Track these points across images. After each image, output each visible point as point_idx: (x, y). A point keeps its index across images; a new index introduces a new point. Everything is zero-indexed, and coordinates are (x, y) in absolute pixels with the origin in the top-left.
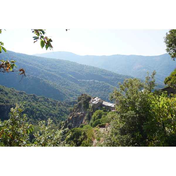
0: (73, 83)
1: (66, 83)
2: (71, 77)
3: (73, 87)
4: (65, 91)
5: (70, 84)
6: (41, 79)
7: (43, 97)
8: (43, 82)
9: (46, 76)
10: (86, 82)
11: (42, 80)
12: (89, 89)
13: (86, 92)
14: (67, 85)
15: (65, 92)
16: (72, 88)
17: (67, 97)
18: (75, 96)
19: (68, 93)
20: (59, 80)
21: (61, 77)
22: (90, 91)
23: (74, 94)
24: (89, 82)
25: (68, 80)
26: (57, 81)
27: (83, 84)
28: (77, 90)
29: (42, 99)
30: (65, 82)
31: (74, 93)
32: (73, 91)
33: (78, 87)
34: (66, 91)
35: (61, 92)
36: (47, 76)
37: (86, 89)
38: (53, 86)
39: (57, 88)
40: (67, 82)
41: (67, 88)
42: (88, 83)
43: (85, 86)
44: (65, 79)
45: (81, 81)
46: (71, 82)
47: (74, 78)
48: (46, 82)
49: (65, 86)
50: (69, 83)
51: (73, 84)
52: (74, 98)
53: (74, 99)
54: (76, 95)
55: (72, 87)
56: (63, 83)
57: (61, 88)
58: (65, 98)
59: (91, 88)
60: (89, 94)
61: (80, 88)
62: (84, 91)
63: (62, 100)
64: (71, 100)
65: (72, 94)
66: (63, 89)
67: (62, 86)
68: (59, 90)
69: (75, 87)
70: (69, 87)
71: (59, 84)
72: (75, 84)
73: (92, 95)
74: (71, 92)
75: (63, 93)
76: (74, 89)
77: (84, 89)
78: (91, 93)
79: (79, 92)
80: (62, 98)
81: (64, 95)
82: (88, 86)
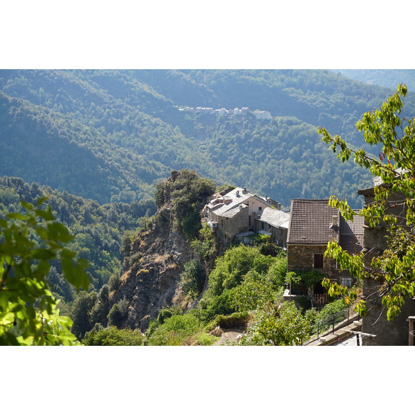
0: (154, 120)
1: (123, 122)
2: (149, 96)
3: (157, 140)
4: (118, 157)
5: (143, 125)
6: (10, 99)
7: (14, 181)
8: (21, 114)
9: (36, 88)
10: (214, 116)
11: (15, 103)
12: (225, 147)
13: (215, 160)
14: (130, 128)
15: (119, 161)
16: (152, 143)
17: (127, 182)
19: (133, 166)
20: (94, 108)
21: (101, 91)
22: (232, 157)
23: (158, 169)
24: (226, 117)
25: (135, 105)
26: (82, 112)
27: (200, 126)
28: (171, 153)
29: (13, 189)
30: (121, 116)
31: (158, 164)
32: (157, 157)
33: (175, 137)
34: (123, 156)
35: (101, 161)
36: (41, 90)
37: (212, 150)
38: (63, 133)
39: (83, 141)
40: (127, 118)
41: (127, 142)
42: (222, 121)
43: (210, 137)
44: (119, 102)
45: (190, 113)
46: (147, 116)
47: (161, 96)
48: (35, 114)
49: (121, 134)
50: (140, 121)
51: (156, 125)
55: (151, 138)
56: (109, 120)
57: (100, 141)
58: (116, 186)
59: (236, 144)
60: (226, 170)
61: (187, 145)
62: (203, 159)
63: (107, 198)
64: (143, 195)
65: (149, 169)
66: (108, 146)
67: (108, 133)
68: (92, 151)
69: (165, 140)
70: (139, 137)
71: (95, 122)
72: (163, 126)
73: (240, 176)
74: (148, 163)
75: (108, 165)
76: (160, 147)
77: (204, 149)
78: (236, 169)
79: (183, 160)
80: (106, 186)
81: (116, 172)
82: (222, 137)
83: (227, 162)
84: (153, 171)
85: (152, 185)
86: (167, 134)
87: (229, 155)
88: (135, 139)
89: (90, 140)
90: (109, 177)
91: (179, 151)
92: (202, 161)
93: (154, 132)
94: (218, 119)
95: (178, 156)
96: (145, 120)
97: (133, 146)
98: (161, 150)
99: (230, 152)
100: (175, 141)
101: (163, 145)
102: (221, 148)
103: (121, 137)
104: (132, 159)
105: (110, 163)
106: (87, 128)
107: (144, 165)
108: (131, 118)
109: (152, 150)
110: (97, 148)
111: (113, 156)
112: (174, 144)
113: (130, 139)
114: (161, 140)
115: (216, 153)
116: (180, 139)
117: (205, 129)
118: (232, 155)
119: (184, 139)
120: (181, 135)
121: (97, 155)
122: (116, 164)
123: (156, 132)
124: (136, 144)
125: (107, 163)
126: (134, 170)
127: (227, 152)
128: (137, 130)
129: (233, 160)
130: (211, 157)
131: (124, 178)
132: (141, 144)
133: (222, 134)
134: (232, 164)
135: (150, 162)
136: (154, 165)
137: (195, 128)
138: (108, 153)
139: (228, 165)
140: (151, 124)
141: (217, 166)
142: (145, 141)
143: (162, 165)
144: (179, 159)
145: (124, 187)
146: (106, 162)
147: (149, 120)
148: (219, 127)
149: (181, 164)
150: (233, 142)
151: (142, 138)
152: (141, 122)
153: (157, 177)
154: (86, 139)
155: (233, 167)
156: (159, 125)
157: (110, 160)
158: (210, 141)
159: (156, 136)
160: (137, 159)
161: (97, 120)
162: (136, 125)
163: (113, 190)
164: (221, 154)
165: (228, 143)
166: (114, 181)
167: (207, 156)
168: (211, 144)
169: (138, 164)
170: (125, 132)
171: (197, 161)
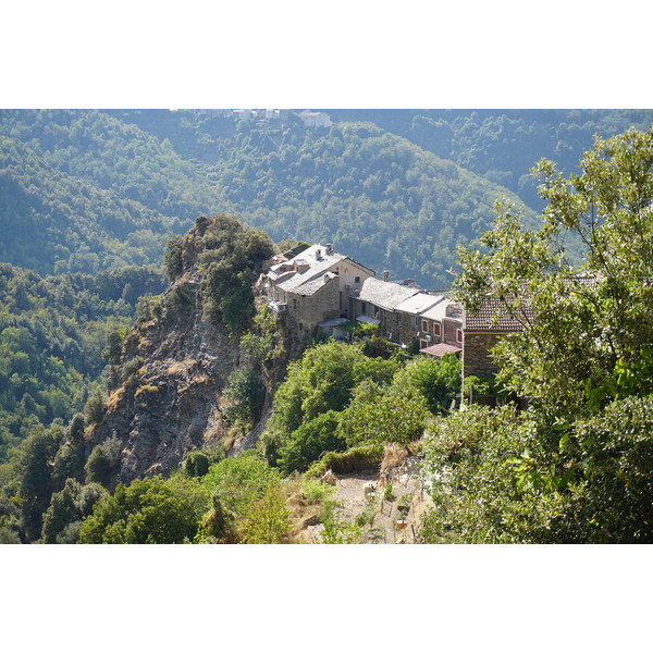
0: (126, 128)
1: (72, 131)
3: (132, 163)
4: (65, 193)
5: (108, 137)
10: (232, 121)
12: (251, 176)
13: (234, 199)
14: (83, 142)
15: (67, 200)
16: (123, 169)
17: (83, 238)
18: (148, 234)
19: (93, 208)
22: (265, 193)
23: (136, 215)
24: (253, 123)
27: (206, 139)
28: (158, 187)
31: (137, 205)
32: (133, 194)
33: (164, 158)
34: (75, 192)
35: (35, 201)
37: (228, 180)
40: (78, 123)
41: (79, 167)
42: (245, 130)
43: (226, 158)
46: (113, 121)
49: (67, 153)
50: (101, 129)
51: (129, 137)
52: (134, 244)
53: (140, 252)
54: (157, 228)
55: (122, 160)
56: (46, 127)
57: (32, 165)
58: (64, 244)
59: (270, 170)
60: (254, 216)
61: (185, 171)
62: (213, 196)
63: (47, 265)
64: (112, 260)
65: (122, 215)
66: (48, 174)
67: (44, 150)
68: (20, 182)
69: (146, 163)
70: (100, 158)
71: (23, 132)
72: (143, 139)
73: (279, 227)
74: (118, 203)
75: (47, 208)
76: (139, 176)
77: (214, 178)
78: (272, 214)
79: (179, 198)
80: (45, 245)
81: (62, 220)
82: (246, 157)
83: (256, 201)
84: (127, 218)
85: (126, 243)
86: (148, 152)
87: (258, 190)
88: (94, 162)
89: (15, 164)
90: (50, 229)
91: (171, 182)
92: (211, 200)
93: (126, 148)
94: (238, 126)
95: (170, 192)
96: (110, 128)
97: (91, 173)
98: (141, 181)
99: (261, 184)
100: (163, 166)
101: (142, 172)
102: (245, 177)
103: (68, 159)
104: (89, 198)
105: (51, 203)
106: (9, 141)
107: (112, 207)
108: (85, 124)
109: (125, 179)
110: (28, 177)
111: (57, 191)
112: (163, 170)
113: (84, 162)
114: (140, 163)
115: (235, 186)
116: (172, 162)
117: (216, 144)
118: (265, 189)
119: (179, 162)
120: (174, 154)
121: (28, 190)
122: (62, 205)
123: (131, 150)
124: (96, 170)
125: (47, 205)
126: (93, 215)
127: (256, 184)
128: (96, 146)
129: (267, 198)
130: (227, 192)
131: (77, 231)
132: (104, 171)
133: (246, 152)
134: (263, 206)
135: (122, 202)
136: (129, 207)
137: (199, 141)
138: (47, 186)
139: (257, 207)
140: (122, 136)
141: (238, 209)
142: (112, 164)
143: (143, 208)
144: (172, 196)
145: (78, 246)
146: (45, 201)
147: (117, 128)
148: (241, 140)
149: (175, 205)
150: (264, 167)
151: (106, 160)
152: (104, 131)
153: (135, 229)
154: (9, 160)
155: (266, 210)
156: (134, 136)
157: (52, 199)
158: (225, 165)
159: (131, 156)
160: (99, 197)
161: (25, 128)
162: (95, 137)
163: (59, 252)
164: (245, 187)
165: (257, 169)
166: (59, 235)
167: (220, 192)
168: (227, 171)
169: (100, 205)
170: (76, 150)
171: (204, 200)
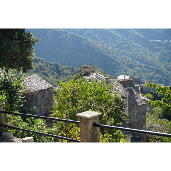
0: (138, 45)
1: (126, 46)
2: (137, 36)
3: (138, 52)
4: (121, 59)
5: (134, 47)
6: (83, 38)
8: (86, 43)
9: (95, 34)
10: (162, 43)
11: (85, 40)
12: (165, 55)
13: (160, 60)
14: (128, 48)
15: (121, 60)
16: (136, 54)
17: (123, 68)
18: (138, 68)
19: (127, 62)
20: (116, 41)
21: (119, 35)
22: (168, 59)
23: (136, 64)
24: (167, 44)
25: (132, 39)
26: (111, 42)
27: (156, 47)
28: (143, 58)
30: (126, 44)
32: (137, 59)
33: (146, 51)
34: (123, 59)
35: (114, 61)
36: (97, 34)
37: (160, 56)
38: (101, 50)
39: (108, 53)
40: (128, 44)
41: (127, 54)
42: (165, 45)
43: (160, 51)
44: (125, 38)
45: (153, 42)
46: (136, 44)
47: (142, 36)
48: (91, 43)
49: (125, 50)
50: (132, 45)
51: (139, 47)
52: (135, 70)
53: (136, 72)
54: (140, 66)
55: (136, 52)
56: (121, 45)
57: (114, 53)
58: (119, 70)
59: (169, 54)
60: (165, 64)
61: (150, 54)
62: (156, 60)
63: (115, 74)
64: (128, 73)
65: (133, 64)
66: (118, 55)
67: (120, 50)
68: (111, 57)
69: (141, 52)
70: (131, 51)
72: (142, 47)
73: (170, 67)
74: (132, 61)
75: (116, 62)
76: (139, 55)
77: (157, 56)
78: (169, 64)
79: (147, 60)
80: (115, 70)
81: (119, 65)
82: (164, 51)
83: (166, 61)
84: (134, 64)
85: (133, 70)
86: (142, 50)
87: (166, 58)
88: (130, 52)
89: (111, 53)
90: (116, 67)
91: (146, 57)
92: (155, 60)
93: (137, 49)
94: (163, 44)
95: (146, 59)
96: (135, 45)
97: (129, 55)
98: (139, 56)
99: (167, 57)
100: (145, 53)
101: (140, 55)
102: (163, 56)
103: (125, 52)
104: (126, 60)
105: (117, 61)
106: (110, 48)
107: (131, 62)
108: (129, 44)
109: (136, 56)
110: (113, 56)
111: (119, 58)
112: (145, 54)
113: (128, 52)
114: (140, 53)
115: (161, 58)
116: (147, 52)
117: (158, 48)
118: (168, 58)
119: (149, 52)
120: (148, 51)
121: (113, 58)
122: (119, 61)
123: (138, 50)
124: (130, 54)
125: (116, 61)
126: (126, 64)
127: (166, 57)
128: (131, 49)
129: (168, 60)
130: (159, 59)
131: (122, 67)
132: (132, 54)
133: (164, 50)
134: (167, 62)
136: (135, 62)
137: (154, 48)
138: (117, 57)
139: (166, 62)
140: (137, 47)
141: (161, 63)
142: (134, 53)
143: (138, 62)
144: (146, 60)
145: (122, 70)
146: (116, 60)
147: (136, 45)
148: (164, 47)
149: (147, 62)
150: (168, 53)
151: (133, 52)
152: (133, 46)
153: (135, 66)
154: (109, 52)
155: (167, 63)
156: (140, 47)
157: (117, 60)
158: (160, 53)
159: (138, 51)
160: (128, 60)
161: (116, 45)
162: (131, 47)
163: (118, 71)
164: (163, 58)
165: (166, 54)
166: (118, 68)
167: (157, 59)
168: (160, 54)
169: (128, 61)
170: (127, 50)
171: (153, 61)
